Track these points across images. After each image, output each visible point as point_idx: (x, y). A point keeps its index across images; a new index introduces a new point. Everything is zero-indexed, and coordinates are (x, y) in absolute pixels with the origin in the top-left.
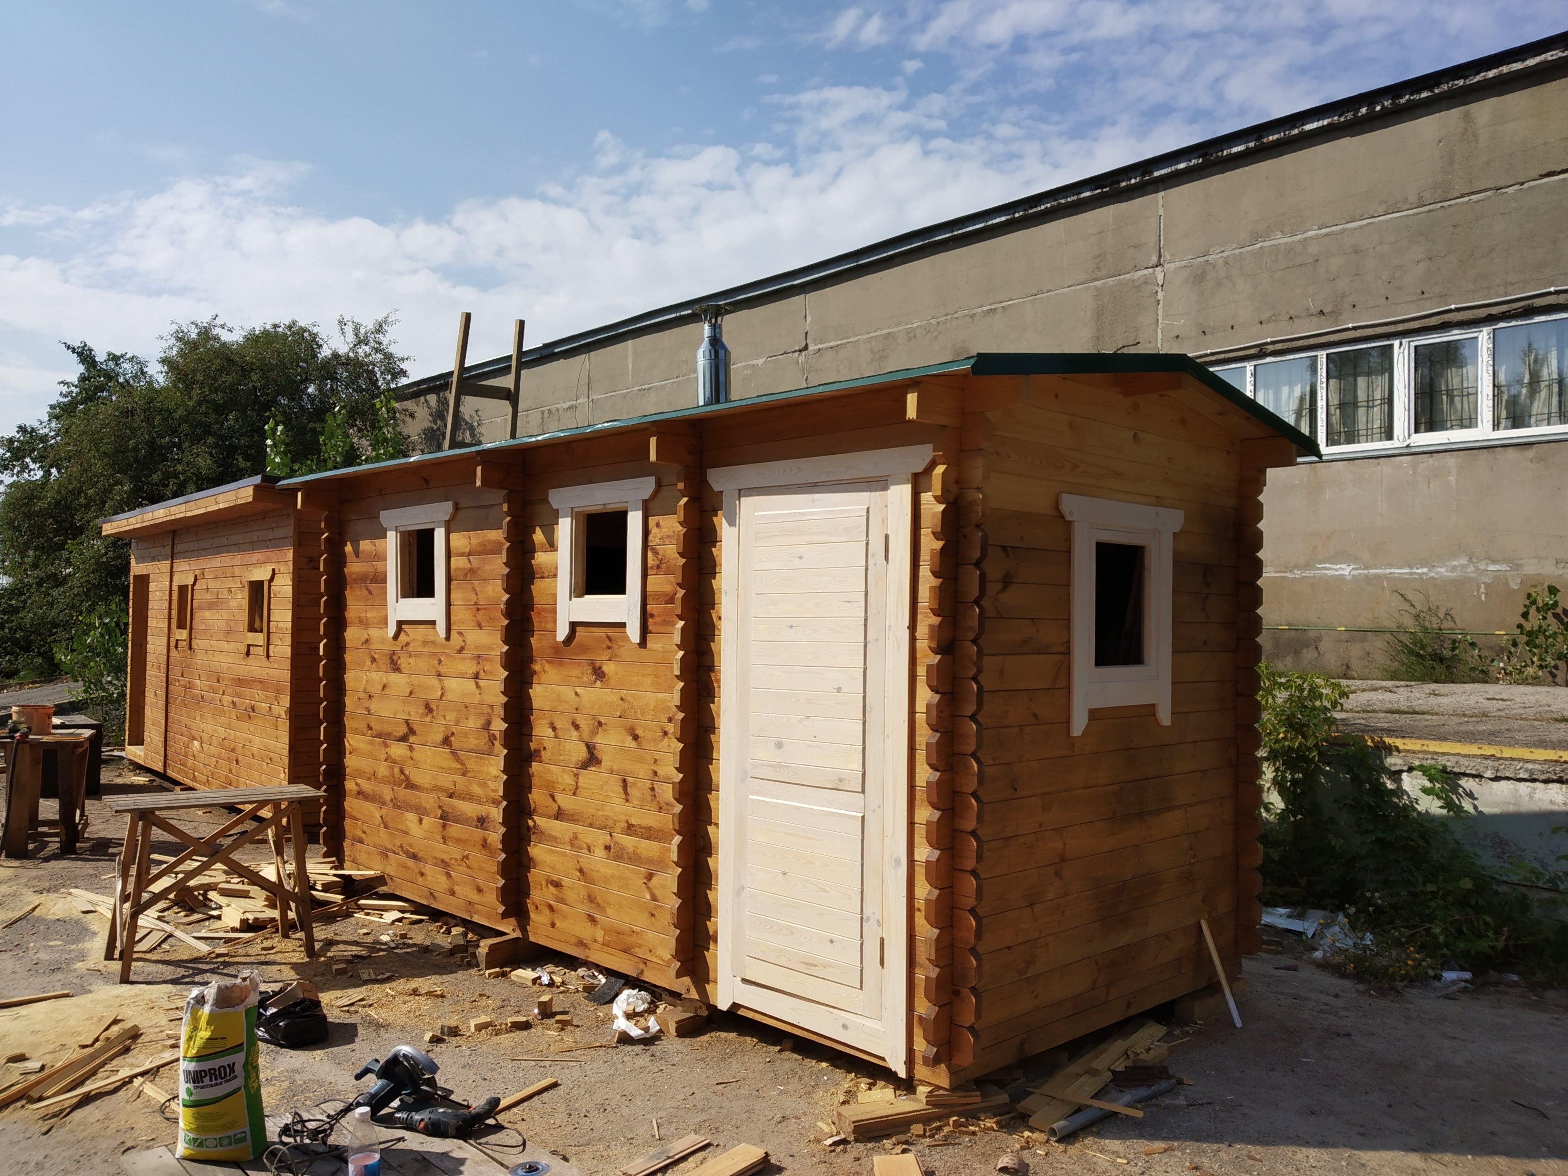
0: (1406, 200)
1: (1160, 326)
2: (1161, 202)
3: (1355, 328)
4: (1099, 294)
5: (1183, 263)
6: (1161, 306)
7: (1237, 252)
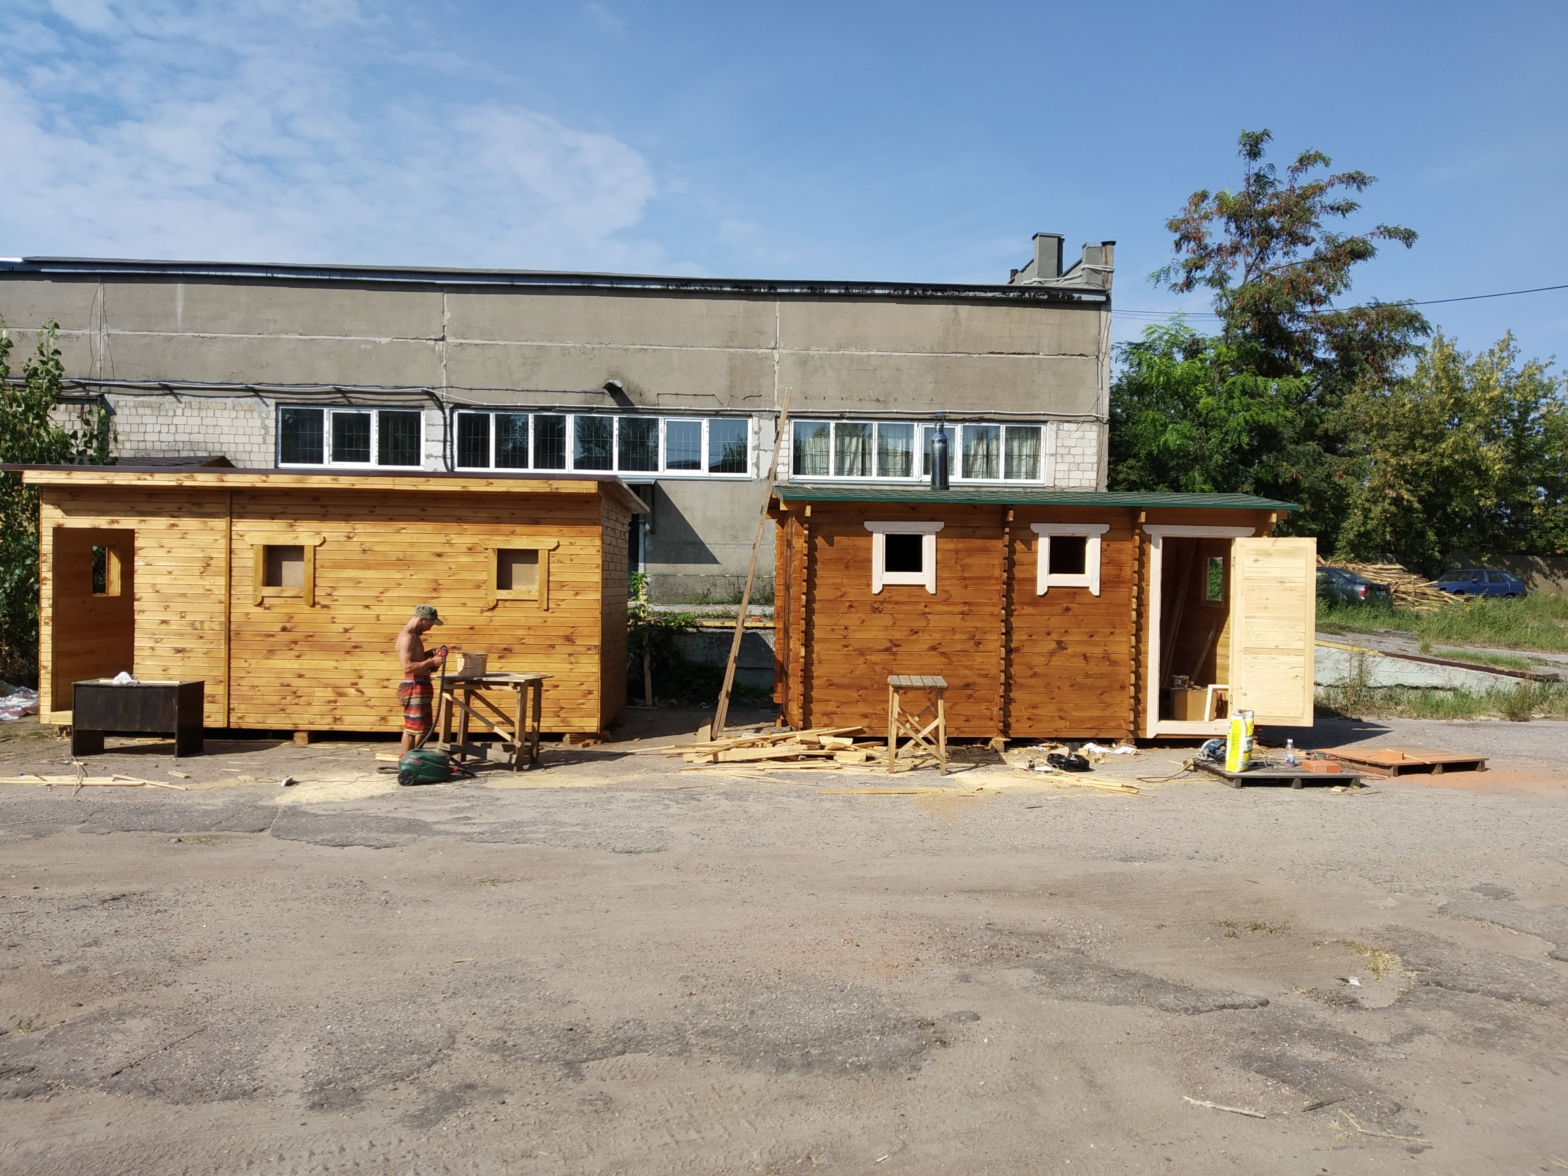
0: (924, 347)
1: (776, 388)
2: (778, 308)
3: (897, 413)
4: (732, 357)
5: (793, 352)
6: (777, 374)
7: (828, 353)
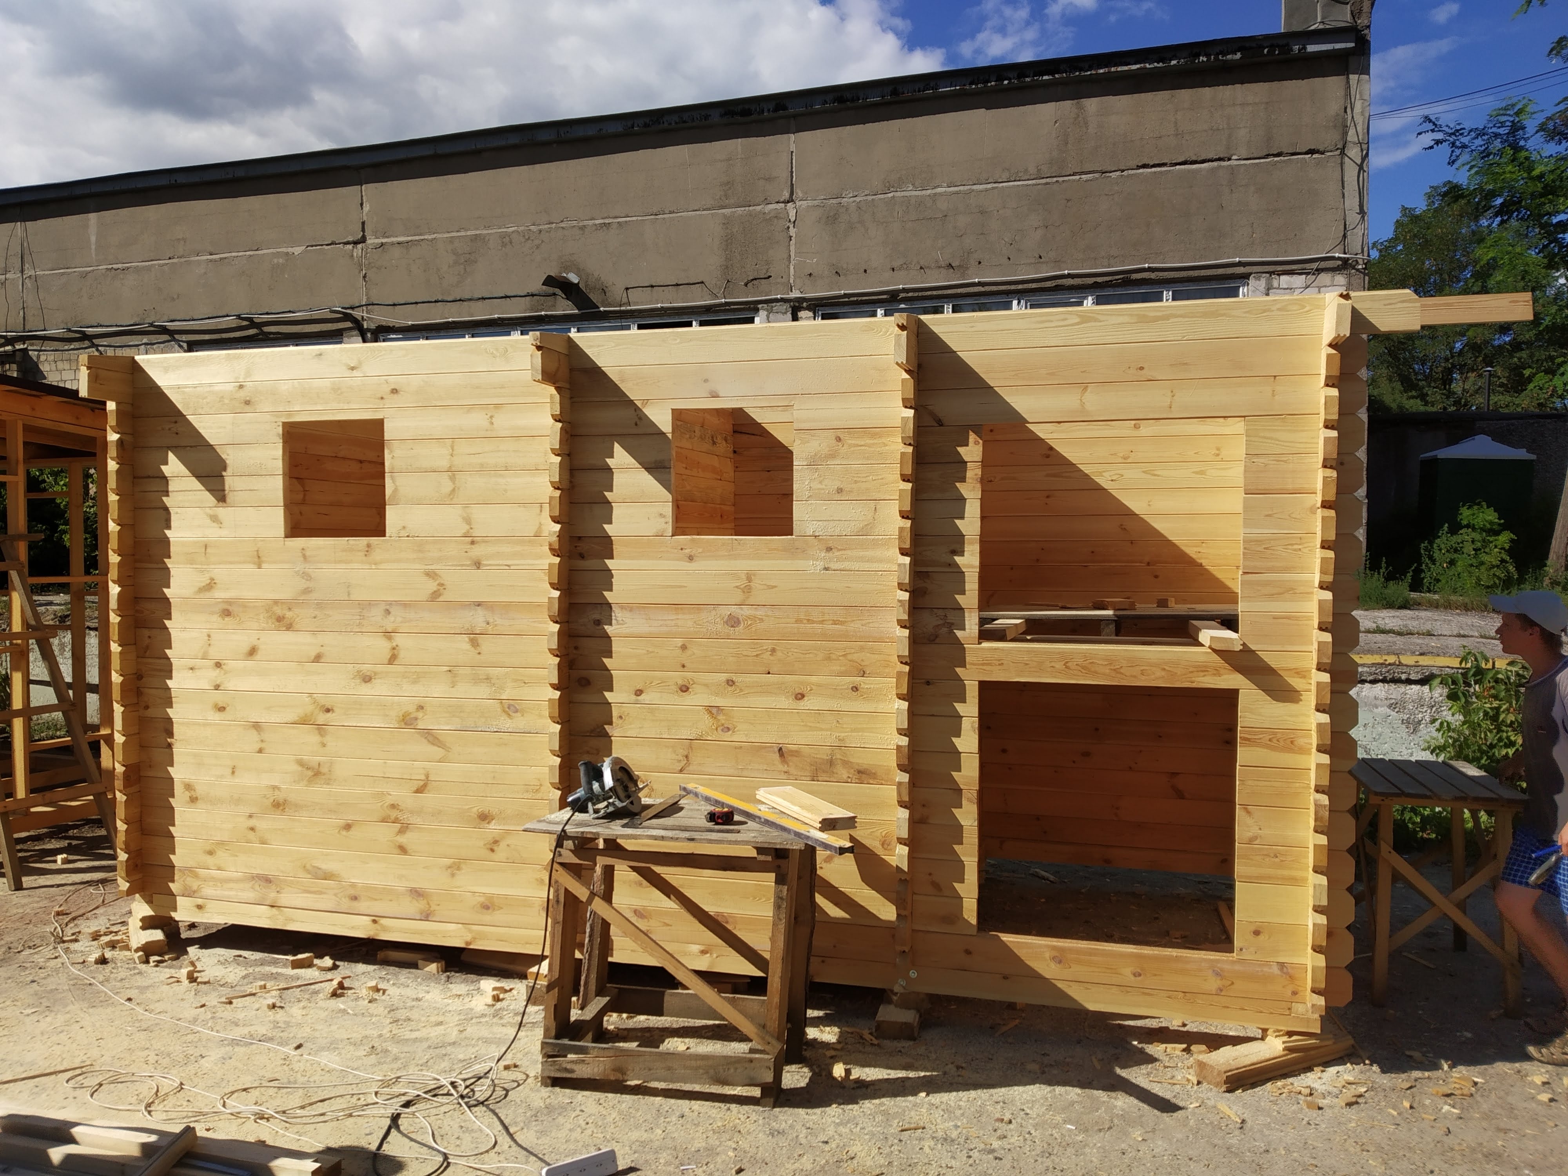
0: (1026, 171)
1: (793, 262)
3: (980, 284)
4: (727, 222)
5: (816, 203)
6: (793, 241)
